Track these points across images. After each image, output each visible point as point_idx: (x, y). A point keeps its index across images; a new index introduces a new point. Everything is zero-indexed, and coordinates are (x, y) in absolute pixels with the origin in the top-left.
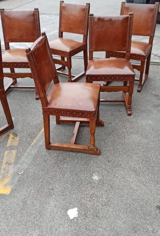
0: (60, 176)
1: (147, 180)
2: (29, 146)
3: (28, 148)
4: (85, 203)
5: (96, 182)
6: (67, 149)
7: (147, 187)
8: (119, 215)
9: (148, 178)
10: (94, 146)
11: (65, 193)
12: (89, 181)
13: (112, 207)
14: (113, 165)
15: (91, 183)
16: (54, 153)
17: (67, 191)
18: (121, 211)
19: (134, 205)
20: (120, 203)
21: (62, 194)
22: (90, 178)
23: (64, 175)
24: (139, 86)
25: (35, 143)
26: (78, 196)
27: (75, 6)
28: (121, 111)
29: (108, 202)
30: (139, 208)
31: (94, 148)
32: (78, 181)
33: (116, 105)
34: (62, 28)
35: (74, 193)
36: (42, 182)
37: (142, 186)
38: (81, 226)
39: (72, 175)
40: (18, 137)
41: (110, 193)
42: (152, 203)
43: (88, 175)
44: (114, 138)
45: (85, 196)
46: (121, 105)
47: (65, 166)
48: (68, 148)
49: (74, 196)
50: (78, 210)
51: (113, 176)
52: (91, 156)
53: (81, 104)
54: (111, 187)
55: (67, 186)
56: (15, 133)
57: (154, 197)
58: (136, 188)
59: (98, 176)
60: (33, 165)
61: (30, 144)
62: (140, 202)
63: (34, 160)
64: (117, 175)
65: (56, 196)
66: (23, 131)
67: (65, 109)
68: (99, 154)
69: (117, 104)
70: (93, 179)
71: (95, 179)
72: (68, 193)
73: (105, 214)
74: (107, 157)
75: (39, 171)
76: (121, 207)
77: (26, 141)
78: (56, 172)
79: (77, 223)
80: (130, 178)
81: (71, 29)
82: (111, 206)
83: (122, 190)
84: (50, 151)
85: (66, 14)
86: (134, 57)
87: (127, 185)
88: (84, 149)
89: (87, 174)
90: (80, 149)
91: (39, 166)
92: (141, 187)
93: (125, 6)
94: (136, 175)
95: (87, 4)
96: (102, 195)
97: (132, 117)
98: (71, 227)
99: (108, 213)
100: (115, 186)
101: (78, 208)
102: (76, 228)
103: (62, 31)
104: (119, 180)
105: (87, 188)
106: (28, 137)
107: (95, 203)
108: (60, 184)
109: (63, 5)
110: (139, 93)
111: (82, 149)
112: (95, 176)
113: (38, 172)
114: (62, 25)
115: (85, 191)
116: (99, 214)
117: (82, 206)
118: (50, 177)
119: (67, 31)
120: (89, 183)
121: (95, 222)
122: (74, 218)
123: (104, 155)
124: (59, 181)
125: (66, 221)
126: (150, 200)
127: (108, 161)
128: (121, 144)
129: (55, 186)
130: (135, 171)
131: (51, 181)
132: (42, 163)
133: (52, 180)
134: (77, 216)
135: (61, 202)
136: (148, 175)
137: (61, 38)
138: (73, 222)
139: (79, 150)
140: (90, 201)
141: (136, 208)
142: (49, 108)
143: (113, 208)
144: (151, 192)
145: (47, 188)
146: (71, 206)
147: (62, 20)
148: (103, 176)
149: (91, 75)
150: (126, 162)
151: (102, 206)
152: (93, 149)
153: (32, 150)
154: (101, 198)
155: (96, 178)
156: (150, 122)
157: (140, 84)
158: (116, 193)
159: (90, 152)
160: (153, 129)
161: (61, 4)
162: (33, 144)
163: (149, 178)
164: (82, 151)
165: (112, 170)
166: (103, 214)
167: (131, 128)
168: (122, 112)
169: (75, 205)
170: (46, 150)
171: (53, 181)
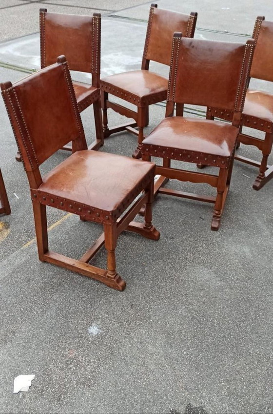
0: (37, 312)
1: (181, 357)
2: (17, 249)
3: (14, 251)
4: (51, 371)
5: (90, 339)
6: (71, 268)
7: (174, 369)
8: (97, 408)
9: (185, 353)
10: (112, 274)
11: (29, 344)
12: (79, 334)
13: (93, 390)
14: (135, 315)
15: (81, 337)
16: (50, 270)
17: (35, 342)
18: (104, 401)
19: (132, 398)
20: (110, 387)
21: (24, 344)
22: (83, 329)
23: (44, 312)
24: (258, 177)
25: (29, 246)
26: (49, 355)
27: (172, 15)
28: (203, 219)
29: (92, 379)
30: (139, 405)
31: (113, 277)
32: (63, 328)
33: (200, 206)
34: (147, 54)
35: (43, 349)
36: (5, 315)
37: (166, 366)
38: (23, 409)
39: (58, 315)
40: (9, 230)
41: (103, 363)
42: (167, 402)
43: (84, 323)
44: (163, 265)
45: (58, 359)
46: (210, 207)
47: (55, 297)
48: (72, 266)
49: (41, 353)
50: (34, 380)
51: (126, 334)
52: (108, 289)
53: (93, 194)
54: (112, 354)
55: (40, 332)
56: (7, 223)
57: (176, 392)
58: (152, 367)
59: (99, 328)
60: (6, 284)
61: (21, 246)
62: (146, 395)
63: (11, 275)
64: (132, 335)
65: (13, 345)
66: (22, 222)
67: (64, 198)
68: (121, 288)
69: (203, 205)
70: (87, 331)
71: (92, 333)
72: (33, 346)
73: (75, 399)
74: (133, 297)
75: (9, 296)
76: (108, 395)
77: (18, 239)
78: (35, 303)
79: (20, 402)
80: (154, 345)
81: (161, 55)
82: (92, 388)
83: (127, 365)
84: (46, 265)
85: (157, 28)
86: (255, 123)
87: (140, 357)
88: (97, 275)
89: (83, 320)
90: (91, 273)
91: (14, 287)
92: (163, 367)
93: (262, 24)
94: (167, 342)
95: (192, 14)
96: (87, 364)
97: (217, 233)
98: (7, 406)
99: (79, 399)
100: (119, 353)
101: (37, 376)
102: (15, 410)
103: (147, 58)
104: (132, 345)
105: (70, 344)
106: (24, 233)
107: (68, 376)
108: (31, 327)
109: (155, 11)
110: (255, 191)
111: (94, 274)
112: (94, 328)
113: (7, 296)
114: (150, 47)
115: (64, 349)
116: (65, 397)
117: (44, 374)
118: (21, 310)
119: (155, 58)
120: (78, 337)
121: (50, 408)
122: (20, 392)
123: (130, 293)
124: (30, 321)
125: (4, 394)
126: (166, 395)
127: (132, 305)
128: (172, 279)
129: (21, 328)
130: (168, 335)
131: (19, 318)
132: (21, 283)
133: (22, 316)
134: (26, 390)
135: (15, 357)
136: (188, 348)
137: (144, 71)
138: (14, 399)
139: (89, 275)
140: (62, 369)
141: (132, 404)
142: (40, 192)
143: (93, 392)
144: (175, 382)
145: (6, 327)
146: (27, 370)
147: (150, 39)
148: (108, 330)
149: (152, 145)
150: (162, 314)
151: (77, 384)
152: (111, 278)
153: (19, 257)
154: (83, 368)
155: (94, 330)
156: (246, 250)
157: (261, 174)
158: (113, 366)
159: (106, 282)
160: (243, 265)
161: (151, 9)
162: (25, 247)
163: (187, 354)
164: (93, 277)
165: (130, 324)
166: (72, 399)
167: (204, 254)
168: (204, 222)
169: (35, 370)
170: (39, 262)
171: (21, 319)
